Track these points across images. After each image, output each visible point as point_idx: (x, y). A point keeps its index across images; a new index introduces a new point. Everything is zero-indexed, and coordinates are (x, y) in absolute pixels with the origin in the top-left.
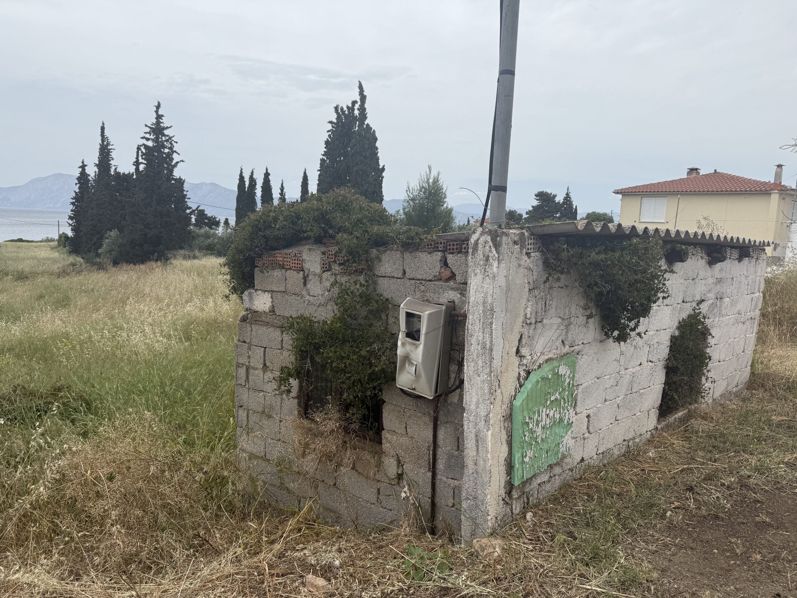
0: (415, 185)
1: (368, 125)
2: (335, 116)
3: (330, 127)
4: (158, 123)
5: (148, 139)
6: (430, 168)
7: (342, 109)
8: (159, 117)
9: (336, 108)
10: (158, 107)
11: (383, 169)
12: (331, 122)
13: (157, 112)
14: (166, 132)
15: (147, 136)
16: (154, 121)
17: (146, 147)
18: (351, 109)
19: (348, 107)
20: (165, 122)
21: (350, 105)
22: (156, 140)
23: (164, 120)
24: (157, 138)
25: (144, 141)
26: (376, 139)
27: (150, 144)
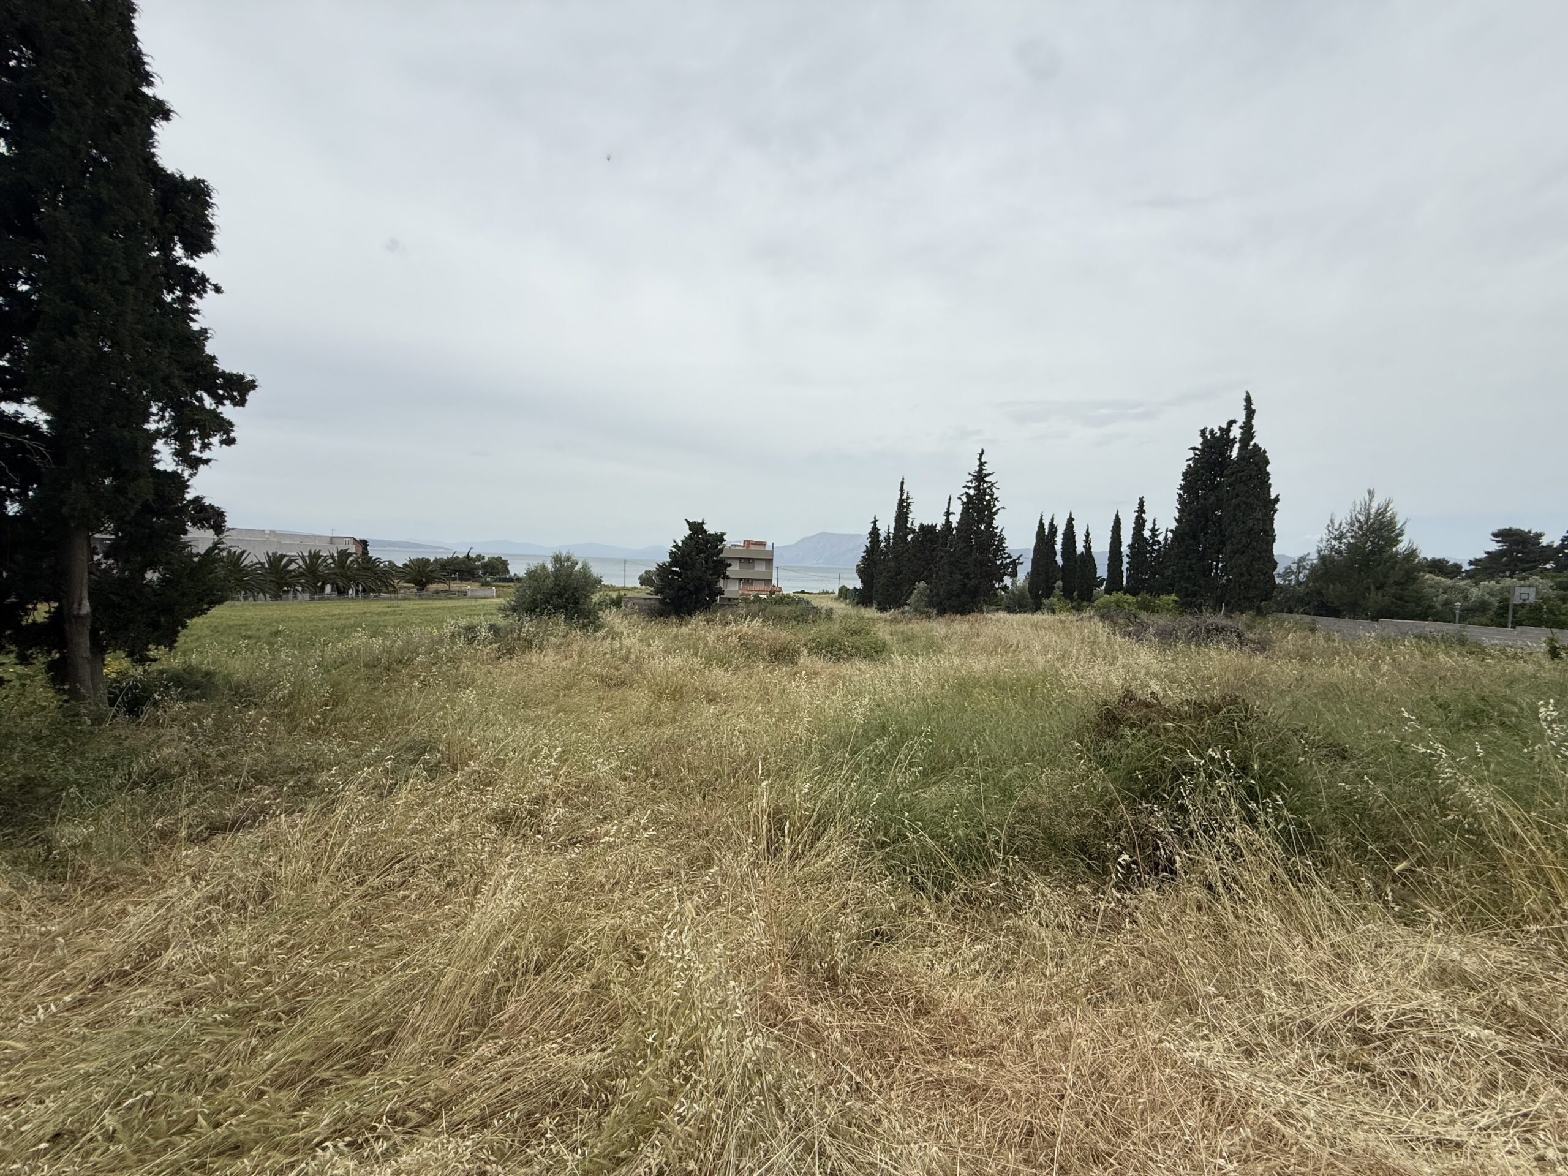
0: (1343, 517)
1: (1255, 445)
2: (1201, 440)
3: (1191, 454)
4: (981, 470)
5: (969, 488)
6: (1371, 493)
7: (1212, 431)
8: (982, 464)
9: (1203, 432)
10: (981, 454)
11: (1277, 500)
12: (1194, 449)
13: (980, 459)
14: (987, 479)
15: (969, 484)
16: (977, 469)
17: (967, 494)
18: (1226, 431)
19: (1221, 429)
20: (988, 468)
21: (1225, 426)
22: (977, 488)
23: (986, 466)
24: (980, 485)
25: (966, 490)
26: (1267, 463)
27: (972, 492)
